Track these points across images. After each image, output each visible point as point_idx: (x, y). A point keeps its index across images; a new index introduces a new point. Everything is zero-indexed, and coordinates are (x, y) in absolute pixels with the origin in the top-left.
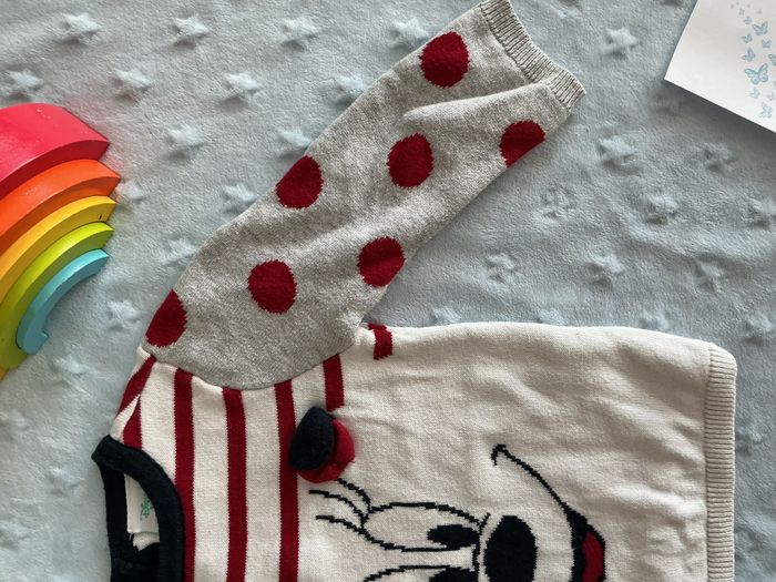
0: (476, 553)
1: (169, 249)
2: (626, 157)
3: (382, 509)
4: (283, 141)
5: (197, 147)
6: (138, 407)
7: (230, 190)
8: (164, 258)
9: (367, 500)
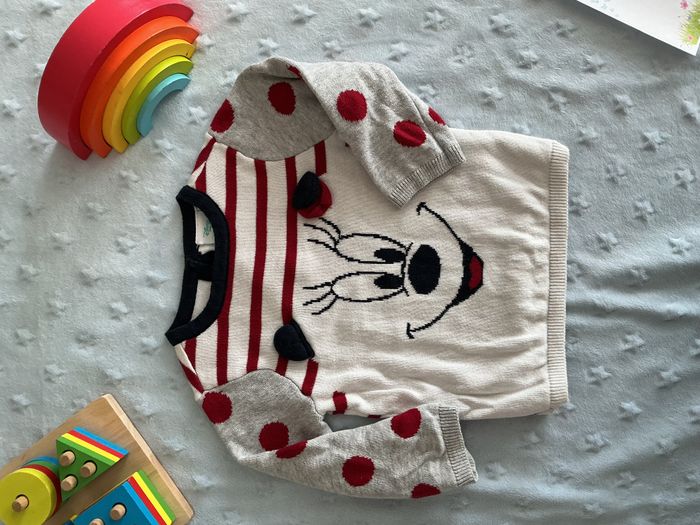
0: (403, 266)
1: (226, 76)
2: (507, 27)
3: (347, 237)
4: (296, 12)
5: (245, 15)
6: (205, 168)
7: (263, 41)
8: (222, 81)
9: (338, 231)
